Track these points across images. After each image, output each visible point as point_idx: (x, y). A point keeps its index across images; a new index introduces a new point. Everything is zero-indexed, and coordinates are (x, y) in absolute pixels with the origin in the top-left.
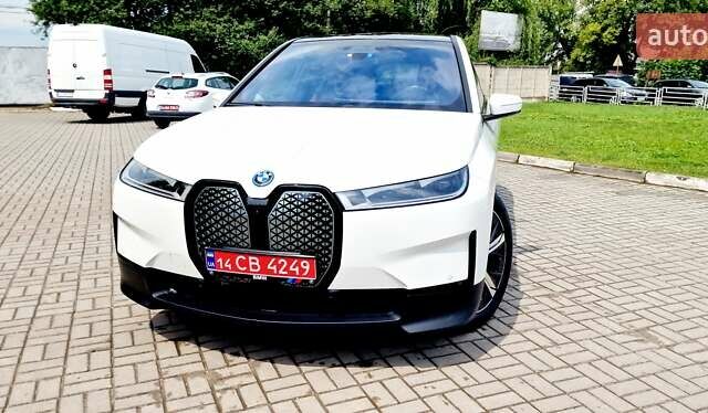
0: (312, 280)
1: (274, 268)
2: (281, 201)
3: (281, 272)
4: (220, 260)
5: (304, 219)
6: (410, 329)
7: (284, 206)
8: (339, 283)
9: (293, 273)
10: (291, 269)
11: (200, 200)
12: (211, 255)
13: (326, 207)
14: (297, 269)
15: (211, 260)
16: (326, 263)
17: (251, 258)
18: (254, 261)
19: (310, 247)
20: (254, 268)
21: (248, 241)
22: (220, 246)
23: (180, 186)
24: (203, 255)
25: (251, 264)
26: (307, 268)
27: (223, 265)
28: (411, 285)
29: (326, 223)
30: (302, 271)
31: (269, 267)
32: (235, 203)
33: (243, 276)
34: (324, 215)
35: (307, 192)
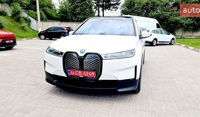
0: (94, 77)
1: (85, 74)
2: (87, 57)
3: (87, 75)
4: (71, 72)
5: (93, 61)
6: (120, 90)
7: (88, 58)
8: (101, 79)
9: (89, 76)
10: (89, 74)
11: (67, 57)
12: (69, 71)
13: (98, 59)
14: (91, 75)
15: (69, 72)
16: (98, 73)
17: (79, 72)
18: (80, 72)
19: (94, 69)
20: (80, 74)
21: (79, 67)
22: (71, 68)
23: (62, 53)
24: (67, 71)
25: (79, 73)
26: (93, 74)
27: (72, 73)
28: (119, 80)
29: (98, 63)
30: (92, 75)
31: (84, 74)
32: (75, 57)
33: (77, 76)
34: (98, 61)
35: (94, 55)
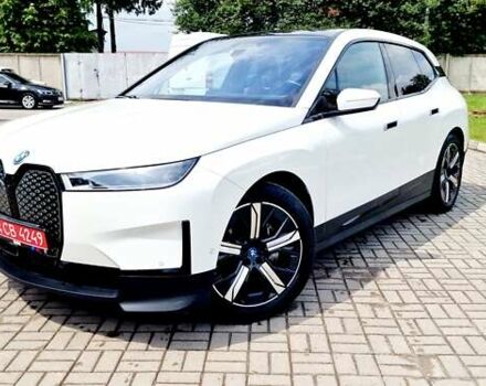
0: (46, 250)
1: (23, 236)
2: (24, 178)
3: (27, 240)
5: (37, 195)
6: (127, 307)
7: (26, 183)
8: (66, 257)
9: (33, 242)
10: (32, 239)
13: (52, 187)
14: (35, 240)
17: (10, 225)
18: (12, 229)
20: (13, 234)
21: (9, 210)
25: (10, 230)
26: (41, 238)
28: (122, 268)
30: (39, 240)
31: (20, 235)
33: (8, 240)
34: (52, 193)
35: (40, 172)
